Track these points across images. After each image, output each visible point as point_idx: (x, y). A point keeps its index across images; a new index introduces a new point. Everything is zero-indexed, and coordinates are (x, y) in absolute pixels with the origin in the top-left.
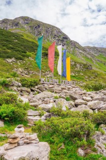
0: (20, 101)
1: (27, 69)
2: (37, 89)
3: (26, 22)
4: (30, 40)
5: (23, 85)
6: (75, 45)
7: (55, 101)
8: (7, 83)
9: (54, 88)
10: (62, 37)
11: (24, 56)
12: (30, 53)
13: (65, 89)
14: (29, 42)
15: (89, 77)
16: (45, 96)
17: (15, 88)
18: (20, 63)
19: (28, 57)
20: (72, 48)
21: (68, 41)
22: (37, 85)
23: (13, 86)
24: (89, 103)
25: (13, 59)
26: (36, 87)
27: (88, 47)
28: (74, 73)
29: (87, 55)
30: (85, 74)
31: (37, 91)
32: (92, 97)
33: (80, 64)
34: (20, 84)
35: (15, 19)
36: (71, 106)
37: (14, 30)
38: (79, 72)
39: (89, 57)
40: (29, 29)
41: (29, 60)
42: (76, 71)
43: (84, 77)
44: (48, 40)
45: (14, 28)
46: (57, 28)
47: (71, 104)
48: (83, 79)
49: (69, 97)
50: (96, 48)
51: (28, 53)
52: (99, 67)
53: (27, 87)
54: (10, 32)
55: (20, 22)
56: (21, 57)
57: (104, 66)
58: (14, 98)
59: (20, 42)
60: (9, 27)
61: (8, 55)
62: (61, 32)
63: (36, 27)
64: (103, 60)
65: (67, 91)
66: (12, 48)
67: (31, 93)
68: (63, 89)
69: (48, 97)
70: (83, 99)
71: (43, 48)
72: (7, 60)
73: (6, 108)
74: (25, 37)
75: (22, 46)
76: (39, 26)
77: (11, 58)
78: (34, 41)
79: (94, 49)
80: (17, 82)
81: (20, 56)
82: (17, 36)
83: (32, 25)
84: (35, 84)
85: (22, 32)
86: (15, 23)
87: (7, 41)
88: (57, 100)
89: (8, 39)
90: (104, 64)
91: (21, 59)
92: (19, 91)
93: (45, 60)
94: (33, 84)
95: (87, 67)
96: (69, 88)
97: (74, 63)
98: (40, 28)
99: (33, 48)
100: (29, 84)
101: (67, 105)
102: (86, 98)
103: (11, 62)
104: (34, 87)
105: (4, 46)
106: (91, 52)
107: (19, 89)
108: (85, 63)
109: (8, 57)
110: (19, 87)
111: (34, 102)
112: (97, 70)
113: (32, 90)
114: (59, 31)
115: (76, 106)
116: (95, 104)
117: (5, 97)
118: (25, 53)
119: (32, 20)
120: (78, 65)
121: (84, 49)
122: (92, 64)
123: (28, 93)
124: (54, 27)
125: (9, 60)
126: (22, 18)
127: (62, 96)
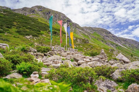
0: (36, 61)
1: (41, 43)
2: (49, 54)
3: (40, 9)
4: (43, 22)
5: (38, 51)
6: (76, 26)
7: (62, 62)
8: (26, 49)
9: (61, 54)
10: (66, 20)
11: (39, 34)
12: (43, 32)
13: (70, 54)
14: (42, 24)
15: (87, 48)
16: (55, 58)
17: (32, 53)
18: (36, 39)
19: (42, 34)
20: (74, 28)
21: (71, 23)
22: (48, 51)
23: (30, 51)
24: (89, 63)
25: (31, 36)
26: (48, 53)
27: (86, 27)
28: (75, 46)
29: (85, 33)
30: (84, 46)
31: (48, 55)
32: (90, 59)
33: (80, 39)
34: (36, 50)
35: (32, 7)
36: (75, 65)
37: (32, 15)
38: (79, 45)
39: (87, 34)
40: (42, 14)
41: (43, 37)
42: (77, 45)
43: (83, 48)
44: (56, 23)
45: (31, 14)
46: (63, 14)
47: (75, 63)
48: (82, 50)
49: (73, 59)
50: (91, 28)
51: (42, 32)
52: (94, 41)
53: (42, 52)
54: (28, 17)
55: (36, 10)
56: (37, 34)
57: (97, 41)
58: (31, 58)
59: (35, 24)
60: (27, 13)
61: (27, 33)
62: (65, 17)
63: (47, 13)
64: (96, 36)
65: (72, 55)
66: (30, 28)
67: (44, 57)
68: (68, 54)
69: (57, 59)
70: (84, 60)
71: (53, 28)
72: (26, 37)
73: (24, 64)
74: (39, 20)
75: (37, 27)
76: (50, 13)
77: (29, 35)
78: (46, 23)
79: (90, 28)
80: (33, 49)
81: (35, 34)
82: (33, 20)
83: (44, 12)
84: (47, 50)
85: (37, 17)
86: (32, 10)
87: (26, 23)
88: (64, 61)
89: (27, 22)
90: (98, 39)
91: (37, 36)
92: (35, 55)
93: (54, 37)
94: (45, 50)
95: (85, 41)
96: (73, 54)
97: (75, 39)
98: (51, 14)
99: (46, 28)
100: (43, 50)
101: (72, 64)
102: (86, 60)
103: (29, 38)
104: (46, 53)
105: (23, 27)
106: (88, 31)
107: (35, 54)
108: (83, 39)
109: (27, 35)
110: (35, 52)
111: (46, 62)
112: (92, 43)
113: (45, 55)
114: (64, 16)
115: (79, 65)
116: (93, 63)
117: (24, 57)
118: (40, 31)
119: (44, 8)
120: (78, 40)
121: (82, 29)
122: (88, 39)
123: (42, 57)
124: (61, 13)
125: (28, 37)
126: (37, 7)
127: (68, 58)
